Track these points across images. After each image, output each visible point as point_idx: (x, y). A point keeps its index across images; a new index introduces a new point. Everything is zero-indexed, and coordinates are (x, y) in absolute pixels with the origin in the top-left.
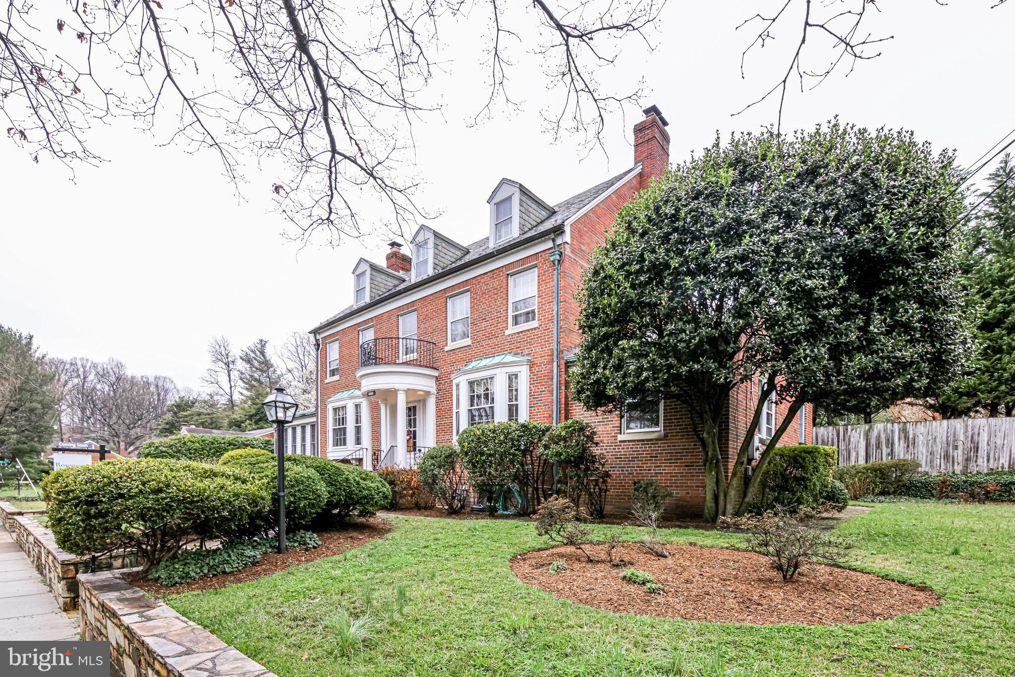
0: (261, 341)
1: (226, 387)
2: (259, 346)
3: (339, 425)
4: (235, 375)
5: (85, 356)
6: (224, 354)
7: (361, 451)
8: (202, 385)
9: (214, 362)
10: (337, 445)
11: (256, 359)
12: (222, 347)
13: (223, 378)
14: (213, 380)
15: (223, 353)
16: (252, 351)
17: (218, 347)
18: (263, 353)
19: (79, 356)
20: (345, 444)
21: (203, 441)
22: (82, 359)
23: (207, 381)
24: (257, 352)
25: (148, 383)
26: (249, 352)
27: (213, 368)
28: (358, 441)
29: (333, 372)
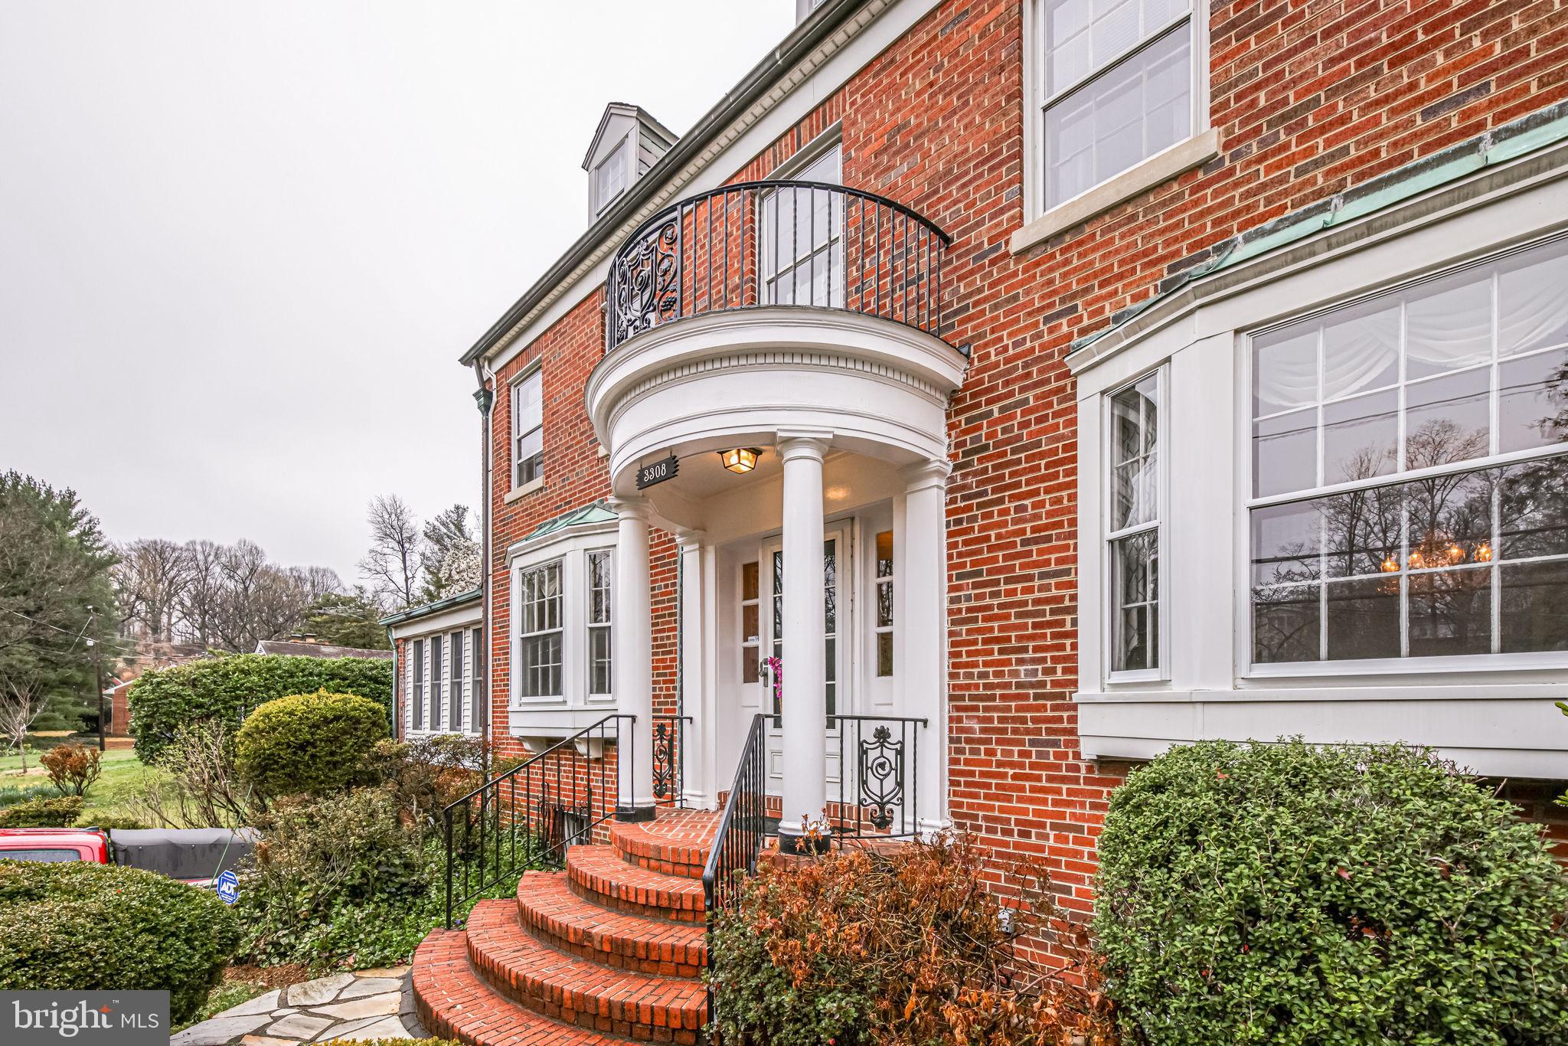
0: (457, 508)
1: (399, 578)
2: (454, 516)
3: (541, 627)
4: (415, 558)
5: (208, 538)
6: (396, 526)
7: (612, 722)
8: (362, 575)
9: (381, 539)
10: (535, 693)
11: (448, 537)
12: (393, 516)
13: (395, 564)
14: (379, 569)
15: (395, 523)
16: (443, 525)
17: (386, 516)
18: (459, 527)
19: (199, 540)
20: (557, 691)
21: (270, 670)
22: (203, 544)
23: (370, 570)
24: (451, 526)
25: (299, 579)
26: (437, 524)
27: (379, 549)
28: (601, 679)
29: (528, 470)
